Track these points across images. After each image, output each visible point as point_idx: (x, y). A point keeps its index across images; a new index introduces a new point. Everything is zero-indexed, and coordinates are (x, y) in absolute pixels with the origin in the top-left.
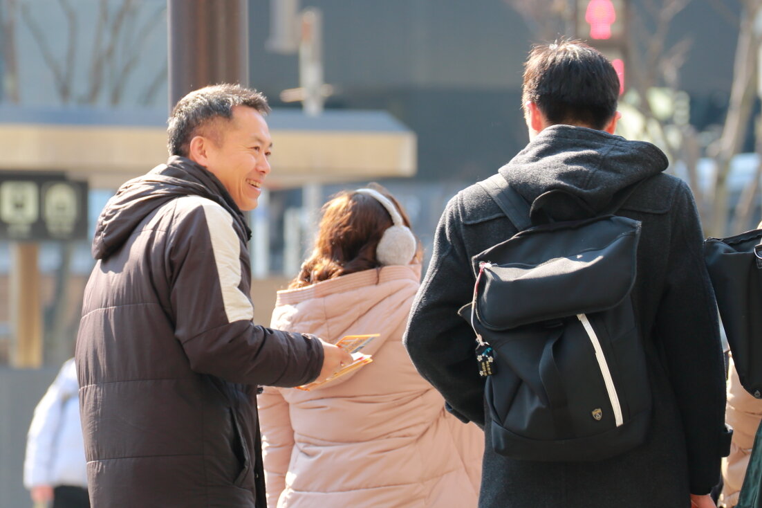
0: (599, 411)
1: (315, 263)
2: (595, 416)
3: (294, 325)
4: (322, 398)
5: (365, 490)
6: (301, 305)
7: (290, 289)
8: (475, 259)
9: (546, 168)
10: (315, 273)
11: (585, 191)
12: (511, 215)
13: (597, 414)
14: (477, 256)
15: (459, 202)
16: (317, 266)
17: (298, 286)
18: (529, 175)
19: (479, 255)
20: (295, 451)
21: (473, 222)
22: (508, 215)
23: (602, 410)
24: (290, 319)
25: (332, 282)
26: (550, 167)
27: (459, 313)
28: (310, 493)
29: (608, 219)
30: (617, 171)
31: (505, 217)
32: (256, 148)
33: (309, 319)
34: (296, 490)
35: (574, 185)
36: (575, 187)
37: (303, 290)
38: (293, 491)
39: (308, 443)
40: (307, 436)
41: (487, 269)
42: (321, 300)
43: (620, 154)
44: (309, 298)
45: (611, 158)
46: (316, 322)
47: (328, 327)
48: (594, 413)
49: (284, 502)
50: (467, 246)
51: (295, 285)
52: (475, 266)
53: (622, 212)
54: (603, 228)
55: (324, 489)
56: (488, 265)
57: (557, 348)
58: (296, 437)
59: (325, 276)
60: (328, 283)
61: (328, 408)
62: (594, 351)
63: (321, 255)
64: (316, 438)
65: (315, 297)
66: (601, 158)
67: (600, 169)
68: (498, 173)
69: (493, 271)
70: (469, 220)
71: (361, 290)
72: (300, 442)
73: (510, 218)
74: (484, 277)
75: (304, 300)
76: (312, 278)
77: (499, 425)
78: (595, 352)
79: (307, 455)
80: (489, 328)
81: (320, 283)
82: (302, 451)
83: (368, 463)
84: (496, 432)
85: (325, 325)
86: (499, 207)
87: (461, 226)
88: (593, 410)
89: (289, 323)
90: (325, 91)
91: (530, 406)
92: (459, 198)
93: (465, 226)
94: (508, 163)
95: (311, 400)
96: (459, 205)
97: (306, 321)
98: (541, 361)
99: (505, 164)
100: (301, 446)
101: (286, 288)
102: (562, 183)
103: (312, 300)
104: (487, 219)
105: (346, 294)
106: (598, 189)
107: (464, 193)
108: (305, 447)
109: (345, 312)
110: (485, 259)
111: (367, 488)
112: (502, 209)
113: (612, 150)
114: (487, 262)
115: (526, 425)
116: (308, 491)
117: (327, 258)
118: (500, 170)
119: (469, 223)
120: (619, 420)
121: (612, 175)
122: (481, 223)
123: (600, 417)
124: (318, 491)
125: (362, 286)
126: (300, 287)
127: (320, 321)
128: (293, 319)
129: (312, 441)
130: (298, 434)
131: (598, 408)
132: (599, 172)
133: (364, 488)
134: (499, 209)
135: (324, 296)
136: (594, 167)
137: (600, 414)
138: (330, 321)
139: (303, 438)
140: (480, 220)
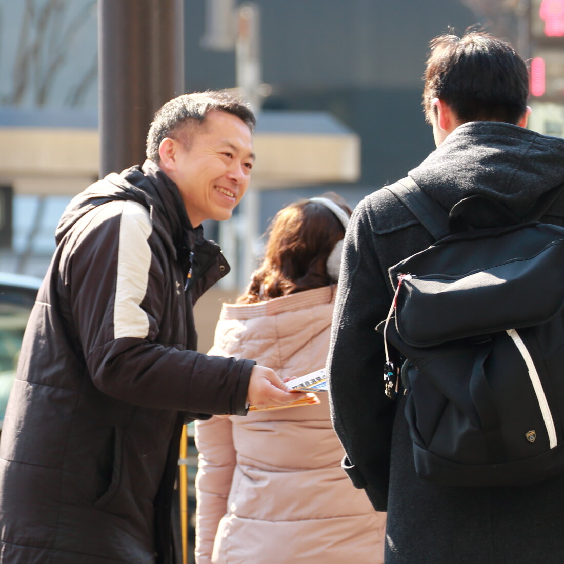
0: (533, 432)
1: (264, 275)
2: (529, 437)
3: (243, 342)
4: (269, 421)
5: (315, 521)
6: (251, 323)
7: (238, 305)
8: (392, 270)
9: (461, 171)
10: (265, 287)
11: (507, 196)
12: (426, 222)
13: (531, 436)
14: (393, 267)
15: (367, 209)
16: (267, 279)
17: (248, 300)
18: (444, 179)
19: (396, 266)
20: (237, 474)
21: (385, 231)
22: (423, 223)
23: (536, 433)
24: (239, 336)
25: (284, 299)
26: (465, 169)
27: (376, 328)
28: (256, 521)
29: (533, 226)
30: (538, 173)
31: (419, 225)
32: (228, 154)
33: (259, 338)
34: (240, 517)
35: (495, 189)
36: (497, 193)
37: (253, 307)
38: (235, 517)
39: (252, 467)
40: (252, 459)
41: (407, 281)
42: (273, 318)
43: (540, 153)
44: (260, 316)
45: (532, 158)
46: (267, 341)
47: (279, 347)
48: (528, 435)
49: (226, 528)
50: (380, 257)
51: (245, 300)
52: (392, 278)
53: (547, 218)
54: (529, 236)
55: (270, 517)
56: (408, 277)
57: (487, 365)
58: (239, 458)
59: (276, 292)
60: (280, 300)
61: (277, 433)
62: (525, 369)
63: (270, 266)
64: (261, 462)
65: (267, 315)
66: (520, 157)
67: (520, 169)
68: (407, 176)
69: (413, 284)
70: (380, 229)
71: (315, 308)
72: (243, 464)
73: (425, 226)
74: (403, 290)
75: (255, 317)
76: (262, 292)
77: (423, 448)
78: (527, 370)
79: (251, 478)
80: (412, 345)
81: (272, 300)
82: (245, 474)
83: (319, 491)
84: (420, 456)
85: (276, 345)
86: (412, 213)
87: (373, 237)
88: (527, 432)
89: (237, 340)
90: (263, 91)
91: (460, 429)
92: (366, 205)
93: (377, 236)
94: (418, 165)
95: (257, 422)
96: (368, 213)
97: (255, 339)
98: (472, 380)
99: (415, 167)
100: (245, 468)
101: (234, 302)
102: (482, 187)
103: (263, 318)
104: (400, 227)
105: (300, 313)
106: (520, 193)
107: (372, 199)
108: (248, 469)
109: (298, 332)
110: (404, 270)
111: (318, 518)
112: (415, 214)
113: (530, 148)
114: (406, 274)
115: (455, 447)
116: (253, 519)
117: (276, 269)
118: (410, 173)
119: (381, 232)
120: (553, 442)
121: (535, 176)
122: (394, 232)
123: (534, 439)
124: (264, 520)
125: (317, 304)
126: (250, 303)
127: (271, 341)
128: (242, 337)
129: (257, 464)
130: (242, 456)
131: (532, 430)
132: (520, 173)
133: (313, 519)
134: (412, 216)
135: (276, 314)
136: (514, 167)
137: (533, 435)
138: (282, 340)
139: (247, 461)
140: (393, 229)
